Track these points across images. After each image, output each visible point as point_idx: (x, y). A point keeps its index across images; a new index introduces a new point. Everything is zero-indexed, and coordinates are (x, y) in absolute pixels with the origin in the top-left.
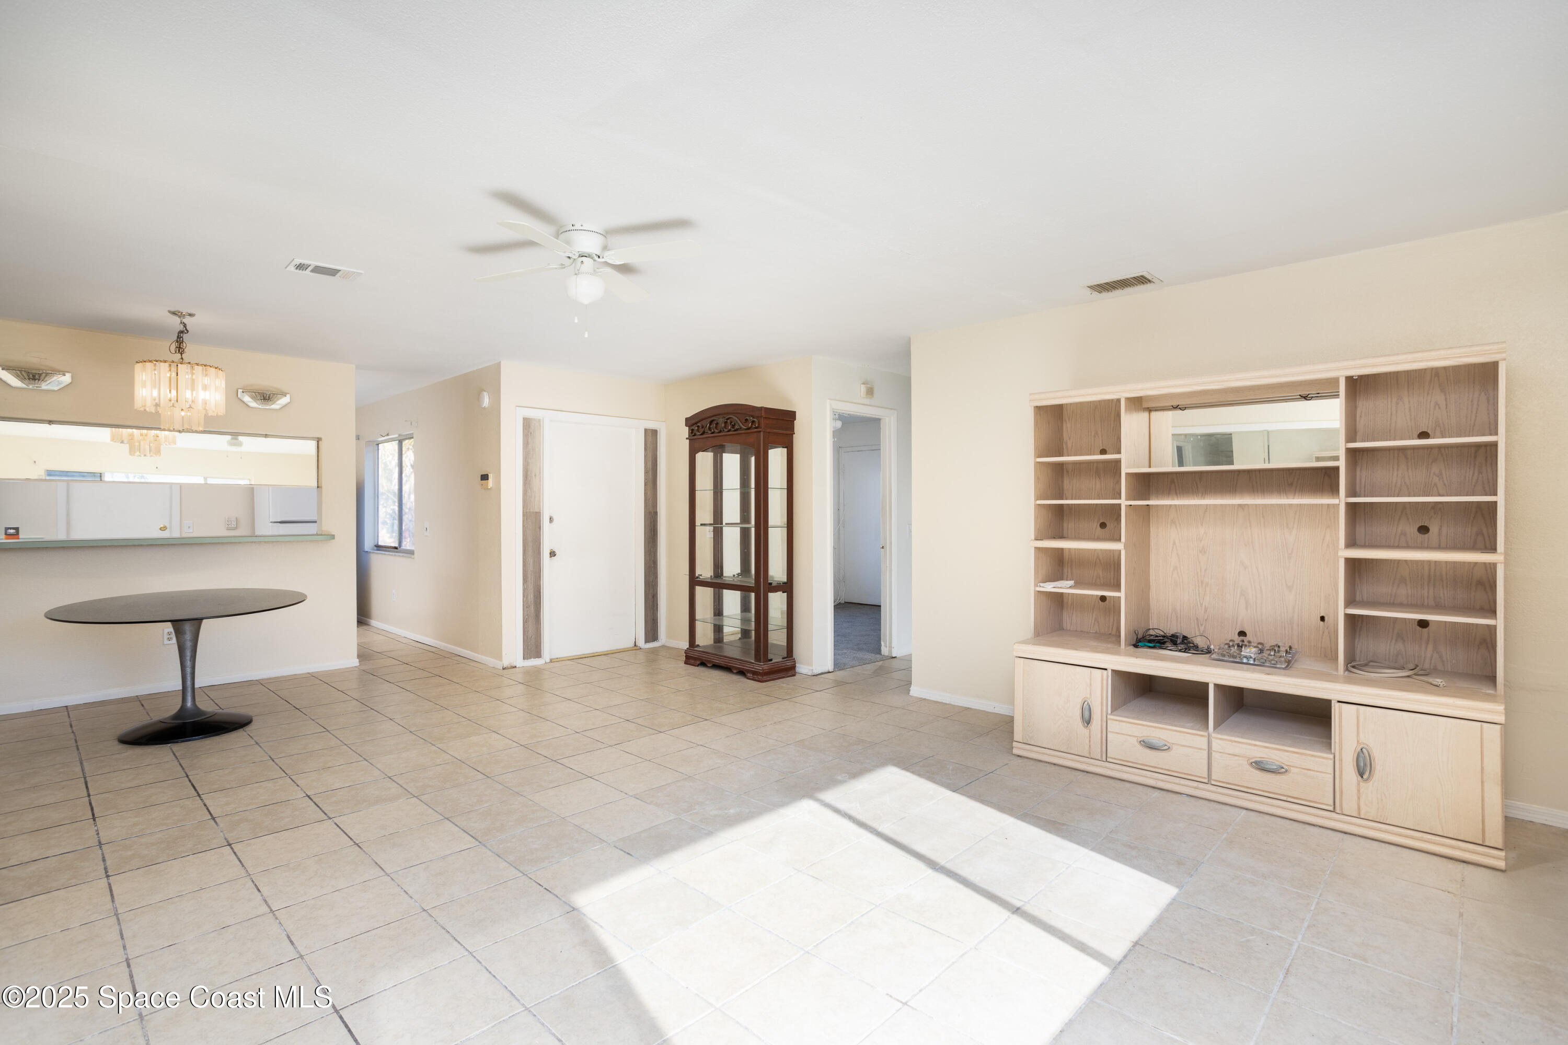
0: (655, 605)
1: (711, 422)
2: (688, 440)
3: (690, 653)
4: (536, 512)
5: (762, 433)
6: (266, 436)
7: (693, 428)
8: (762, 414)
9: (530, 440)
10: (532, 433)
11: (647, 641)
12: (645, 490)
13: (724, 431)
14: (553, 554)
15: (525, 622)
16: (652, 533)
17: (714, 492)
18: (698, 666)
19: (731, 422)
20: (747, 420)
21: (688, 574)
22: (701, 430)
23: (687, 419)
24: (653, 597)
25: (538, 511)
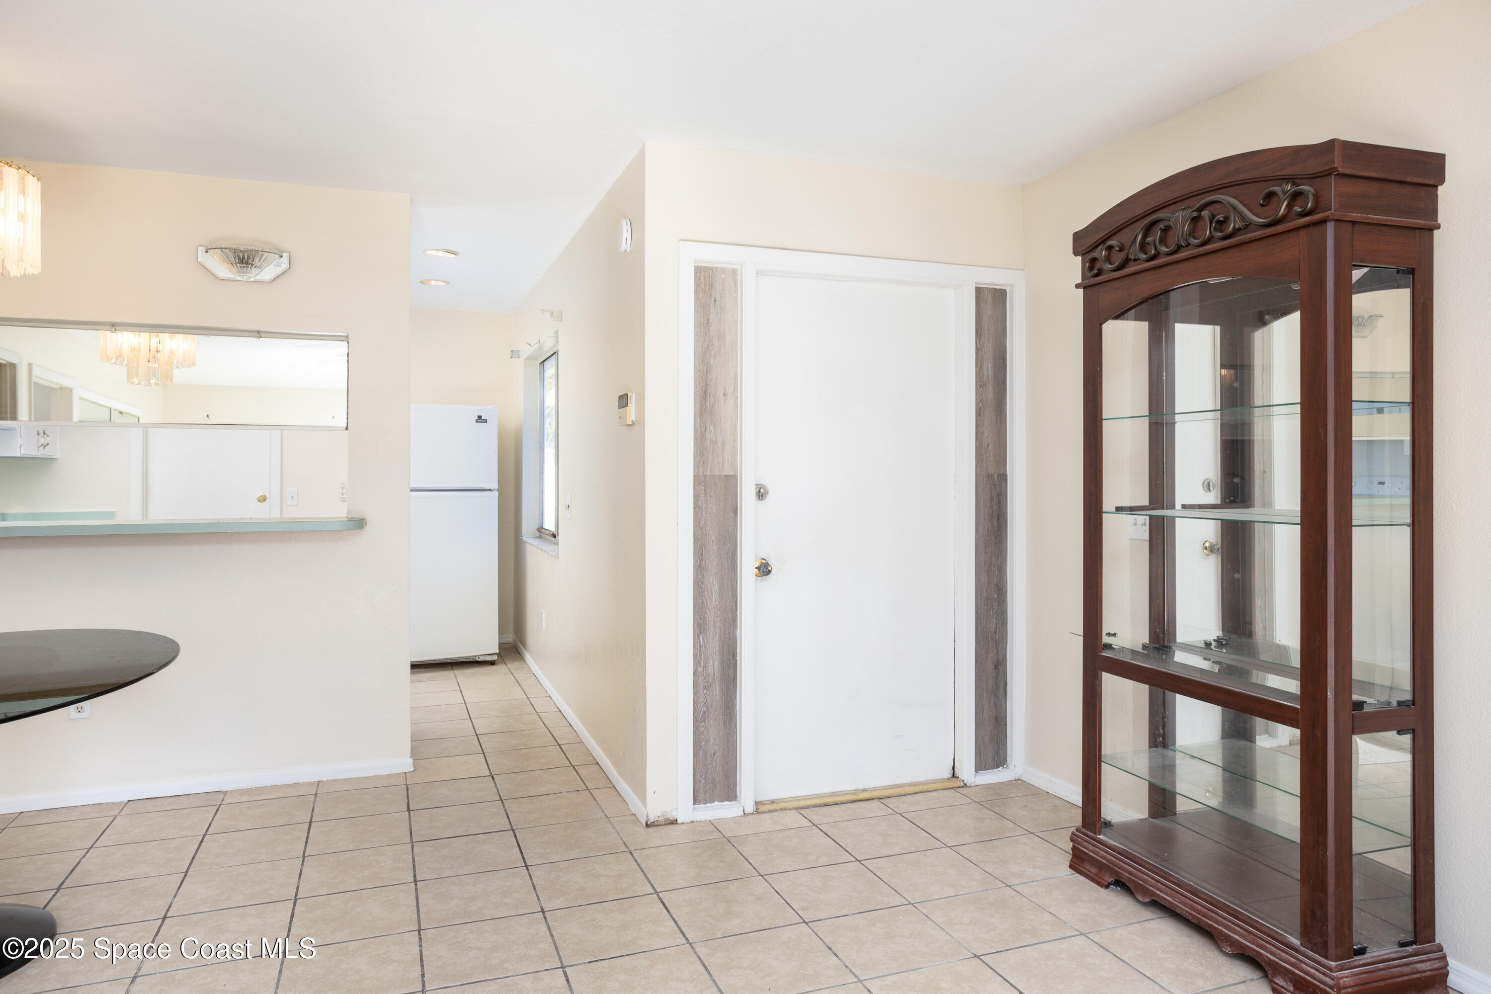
0: (1002, 686)
1: (1148, 229)
2: (1081, 291)
3: (1086, 844)
4: (726, 476)
5: (1330, 227)
6: (259, 334)
7: (1094, 254)
8: (1333, 161)
9: (712, 316)
10: (718, 299)
11: (981, 765)
12: (977, 426)
13: (1188, 245)
14: (764, 570)
15: (699, 720)
16: (995, 523)
17: (1150, 424)
18: (1107, 887)
19: (1213, 217)
20: (1271, 195)
21: (1081, 631)
22: (1118, 258)
23: (1077, 236)
24: (996, 667)
25: (731, 473)
